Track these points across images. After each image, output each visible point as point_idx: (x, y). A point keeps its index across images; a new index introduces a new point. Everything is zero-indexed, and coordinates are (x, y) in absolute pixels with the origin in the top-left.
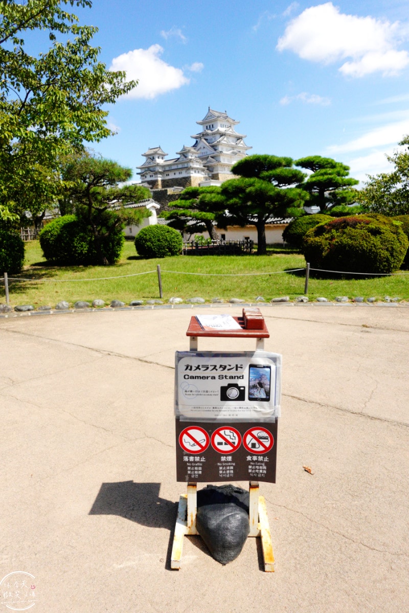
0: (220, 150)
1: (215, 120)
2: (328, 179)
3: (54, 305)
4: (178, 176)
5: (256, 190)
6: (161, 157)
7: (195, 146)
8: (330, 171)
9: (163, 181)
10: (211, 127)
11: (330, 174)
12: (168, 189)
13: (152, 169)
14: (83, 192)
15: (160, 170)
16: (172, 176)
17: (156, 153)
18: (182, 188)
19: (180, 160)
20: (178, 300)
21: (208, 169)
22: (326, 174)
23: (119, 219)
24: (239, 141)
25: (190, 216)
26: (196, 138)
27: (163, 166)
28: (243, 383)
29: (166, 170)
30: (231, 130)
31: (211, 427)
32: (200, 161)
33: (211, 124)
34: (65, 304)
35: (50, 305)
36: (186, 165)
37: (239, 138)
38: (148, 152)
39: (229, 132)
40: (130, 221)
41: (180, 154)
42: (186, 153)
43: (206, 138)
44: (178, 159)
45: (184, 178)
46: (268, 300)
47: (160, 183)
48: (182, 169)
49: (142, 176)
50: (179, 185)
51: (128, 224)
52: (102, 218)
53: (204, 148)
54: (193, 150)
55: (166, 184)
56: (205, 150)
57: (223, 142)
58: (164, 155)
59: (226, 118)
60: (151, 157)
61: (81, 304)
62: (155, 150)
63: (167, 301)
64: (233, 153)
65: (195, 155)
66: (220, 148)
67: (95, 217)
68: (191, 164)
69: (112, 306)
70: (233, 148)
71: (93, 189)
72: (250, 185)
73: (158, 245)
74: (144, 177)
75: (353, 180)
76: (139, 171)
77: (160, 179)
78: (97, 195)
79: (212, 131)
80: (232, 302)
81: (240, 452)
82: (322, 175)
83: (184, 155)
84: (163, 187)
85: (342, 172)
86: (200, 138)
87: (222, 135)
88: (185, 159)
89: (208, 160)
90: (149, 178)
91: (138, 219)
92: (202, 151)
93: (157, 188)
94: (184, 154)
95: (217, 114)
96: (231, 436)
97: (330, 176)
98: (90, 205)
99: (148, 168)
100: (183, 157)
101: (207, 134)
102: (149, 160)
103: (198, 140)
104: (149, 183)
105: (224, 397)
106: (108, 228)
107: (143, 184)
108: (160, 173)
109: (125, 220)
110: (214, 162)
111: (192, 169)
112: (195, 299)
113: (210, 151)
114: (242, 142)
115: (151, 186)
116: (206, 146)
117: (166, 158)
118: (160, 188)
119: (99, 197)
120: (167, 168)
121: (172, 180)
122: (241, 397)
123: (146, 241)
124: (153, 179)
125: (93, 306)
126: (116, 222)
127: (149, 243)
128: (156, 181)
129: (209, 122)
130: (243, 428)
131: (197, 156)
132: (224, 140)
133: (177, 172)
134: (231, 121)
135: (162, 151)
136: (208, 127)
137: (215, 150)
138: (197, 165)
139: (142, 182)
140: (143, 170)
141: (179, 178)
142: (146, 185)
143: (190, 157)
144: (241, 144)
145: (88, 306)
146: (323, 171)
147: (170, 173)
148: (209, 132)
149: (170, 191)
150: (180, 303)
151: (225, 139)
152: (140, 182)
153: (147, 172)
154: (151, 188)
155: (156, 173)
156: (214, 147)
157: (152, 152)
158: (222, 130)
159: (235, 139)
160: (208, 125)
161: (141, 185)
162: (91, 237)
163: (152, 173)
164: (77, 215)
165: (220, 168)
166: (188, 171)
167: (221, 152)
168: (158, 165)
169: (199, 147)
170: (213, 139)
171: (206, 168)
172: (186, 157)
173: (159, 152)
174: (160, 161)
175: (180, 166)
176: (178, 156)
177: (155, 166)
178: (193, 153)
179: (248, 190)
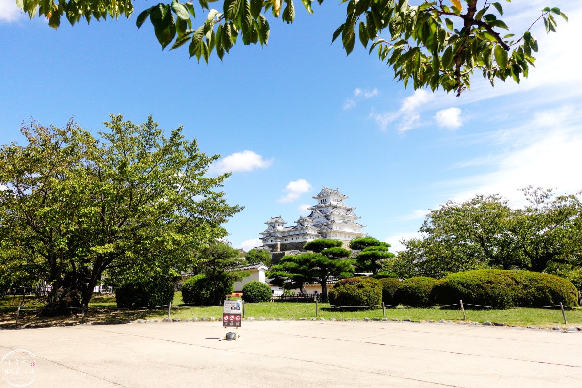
0: (332, 219)
1: (328, 196)
2: (373, 253)
3: (191, 319)
4: (295, 241)
5: (316, 261)
6: (281, 225)
7: (310, 216)
8: (374, 247)
9: (282, 245)
10: (325, 200)
11: (375, 250)
12: (286, 252)
13: (272, 234)
14: (212, 262)
15: (280, 236)
16: (290, 241)
17: (277, 221)
18: (298, 251)
19: (298, 227)
20: (252, 318)
21: (321, 236)
22: (372, 250)
23: (230, 278)
24: (349, 212)
25: (286, 276)
26: (312, 209)
27: (283, 233)
28: (235, 306)
29: (284, 236)
30: (341, 203)
31: (229, 315)
32: (315, 228)
33: (324, 199)
34: (196, 318)
35: (189, 319)
36: (302, 232)
37: (349, 210)
38: (269, 220)
39: (340, 205)
40: (236, 279)
41: (297, 222)
42: (303, 222)
43: (320, 209)
44: (296, 226)
45: (300, 243)
46: (296, 319)
47: (279, 246)
48: (299, 235)
49: (264, 240)
50: (296, 249)
51: (236, 280)
52: (220, 277)
53: (319, 217)
54: (308, 219)
55: (284, 247)
56: (319, 220)
57: (335, 213)
58: (284, 223)
59: (337, 194)
60: (272, 225)
61: (204, 319)
62: (276, 219)
63: (247, 319)
64: (344, 222)
65: (310, 224)
66: (332, 218)
67: (217, 276)
68: (307, 231)
69: (219, 321)
70: (344, 218)
71: (217, 260)
72: (314, 258)
73: (255, 294)
74: (266, 242)
75: (390, 254)
76: (262, 236)
77: (279, 243)
78: (219, 264)
79: (325, 204)
80: (278, 320)
81: (234, 320)
82: (370, 250)
83: (301, 224)
84: (281, 250)
85: (383, 248)
86: (316, 209)
87: (334, 207)
88: (301, 227)
89: (322, 227)
90: (269, 243)
91: (241, 278)
92: (317, 220)
93: (277, 251)
94: (301, 222)
95: (329, 191)
96: (233, 317)
97: (374, 252)
98: (214, 269)
99: (270, 234)
100: (300, 225)
101: (321, 207)
102: (271, 228)
103: (314, 211)
104: (270, 246)
105: (232, 309)
106: (223, 282)
107: (264, 247)
108: (280, 238)
109: (234, 278)
110: (326, 230)
111: (308, 235)
112: (260, 318)
113: (324, 220)
114: (352, 213)
115: (271, 249)
116: (320, 216)
117: (285, 226)
118: (279, 251)
119: (220, 265)
120: (286, 234)
121: (290, 244)
122: (235, 309)
123: (247, 291)
124: (273, 243)
125: (210, 320)
126: (228, 279)
127: (249, 293)
128: (277, 245)
129: (323, 197)
130: (235, 315)
131: (312, 224)
132: (336, 212)
133: (295, 238)
134: (342, 196)
135: (282, 220)
136: (322, 201)
137: (328, 219)
138: (312, 232)
139: (264, 246)
140: (265, 236)
141: (296, 243)
142: (267, 248)
143: (306, 225)
144: (351, 215)
145: (207, 320)
146: (370, 248)
147: (288, 238)
148: (323, 205)
149: (288, 254)
150: (253, 320)
151: (337, 210)
152: (262, 246)
153: (269, 237)
154: (271, 251)
155: (276, 238)
156: (327, 217)
157: (273, 220)
158: (334, 203)
159: (345, 211)
160: (322, 199)
161: (262, 248)
162: (213, 288)
163: (272, 238)
164: (207, 274)
165: (332, 235)
166: (304, 237)
167: (333, 221)
168: (278, 231)
169: (314, 217)
170: (327, 211)
171: (320, 234)
172: (302, 225)
173: (279, 221)
174: (280, 228)
175: (297, 233)
176: (296, 224)
177: (276, 232)
178: (309, 222)
179: (312, 261)
